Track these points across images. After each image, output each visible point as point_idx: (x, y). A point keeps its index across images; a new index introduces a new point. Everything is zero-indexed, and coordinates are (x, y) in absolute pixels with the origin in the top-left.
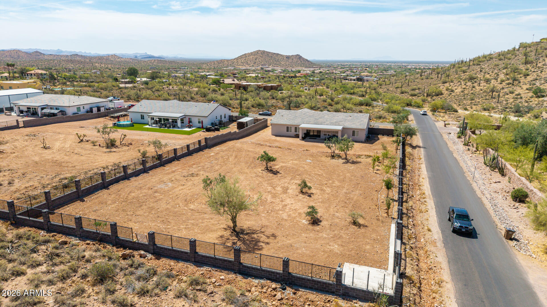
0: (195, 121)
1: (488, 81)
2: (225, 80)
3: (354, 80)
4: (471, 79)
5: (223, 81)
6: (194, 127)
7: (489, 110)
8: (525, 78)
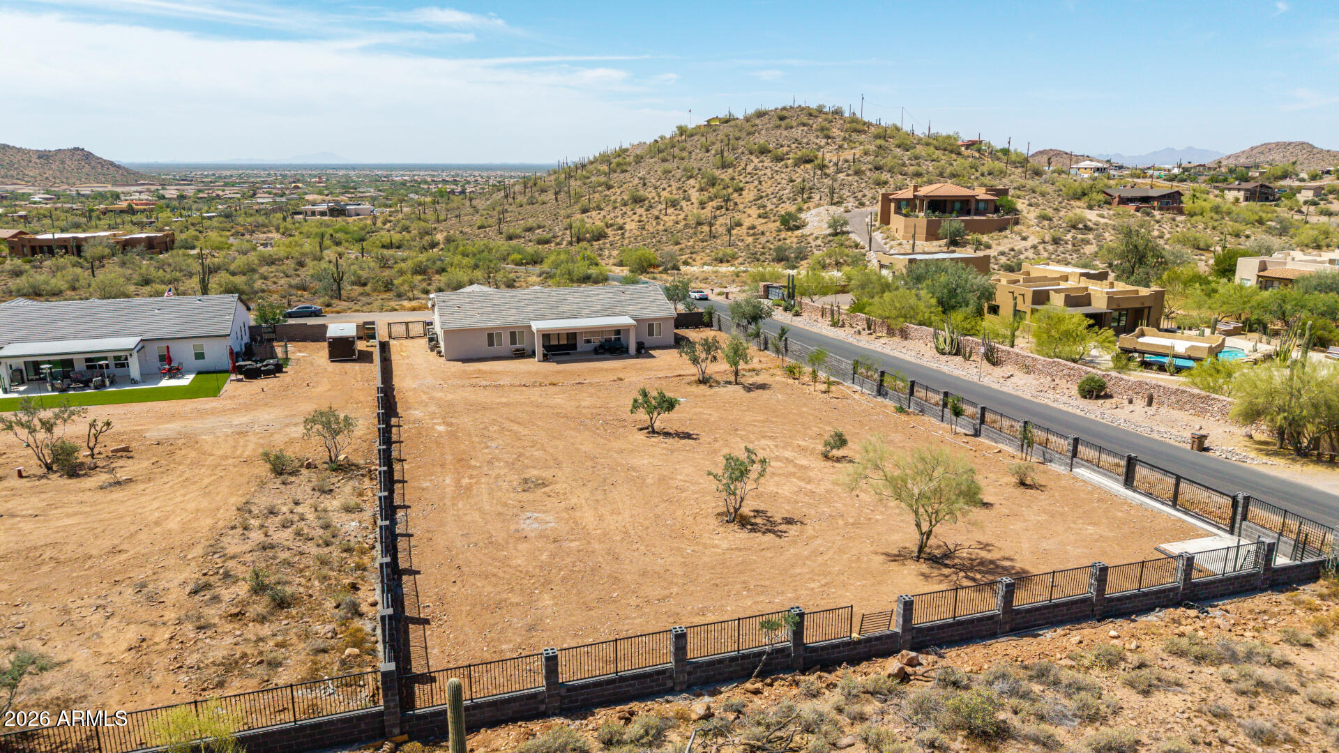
0: (182, 354)
1: (674, 204)
3: (323, 214)
4: (638, 200)
6: (189, 372)
7: (728, 261)
8: (740, 195)
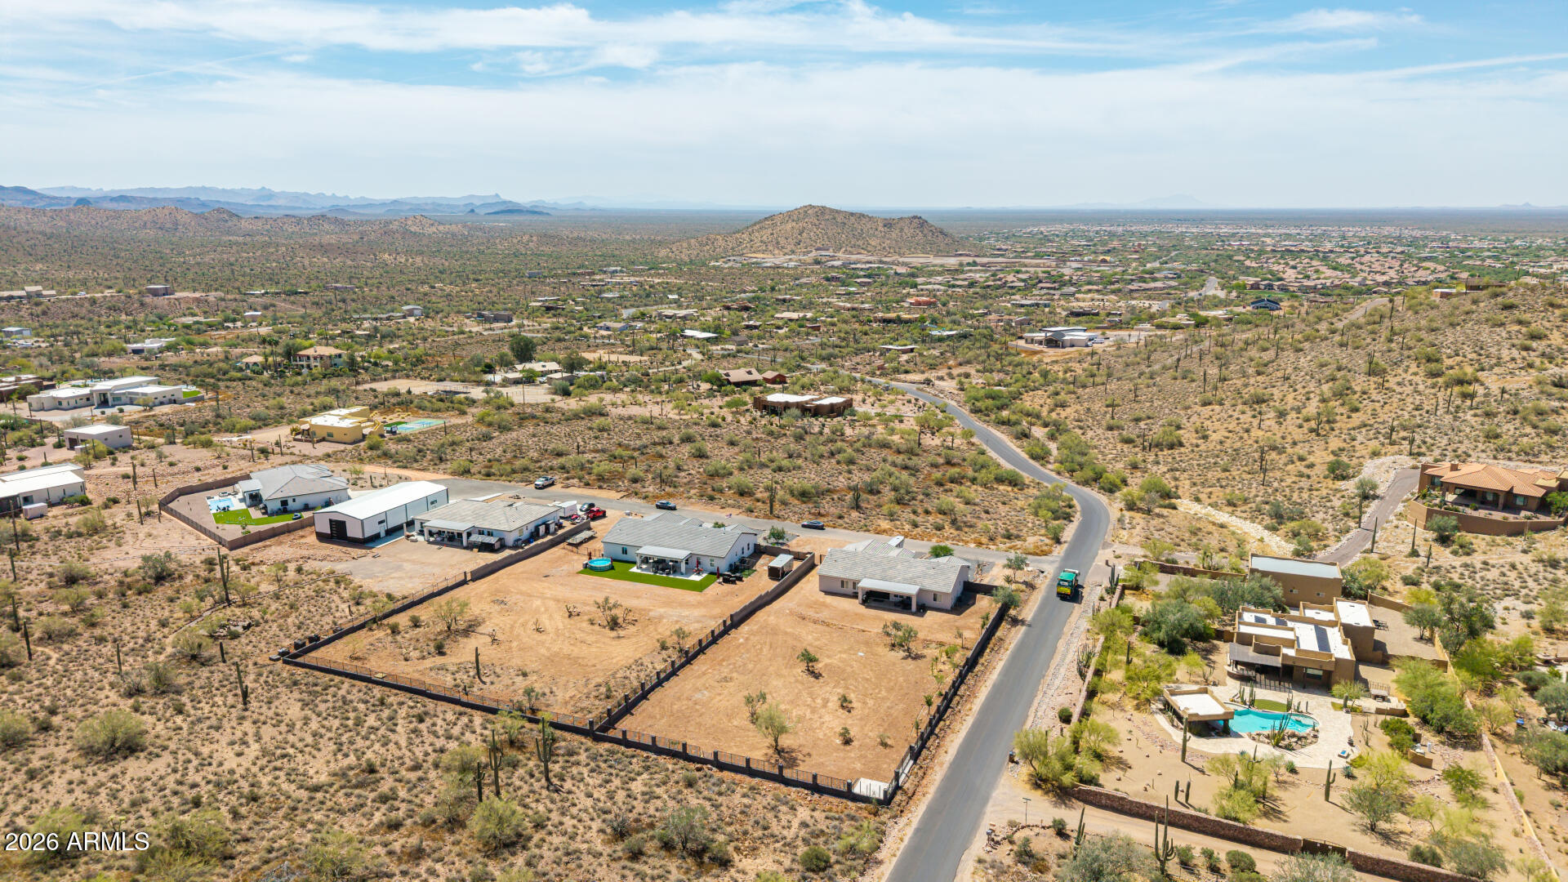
0: (706, 563)
2: (731, 372)
3: (1040, 343)
5: (727, 375)
6: (705, 572)
7: (1235, 506)
